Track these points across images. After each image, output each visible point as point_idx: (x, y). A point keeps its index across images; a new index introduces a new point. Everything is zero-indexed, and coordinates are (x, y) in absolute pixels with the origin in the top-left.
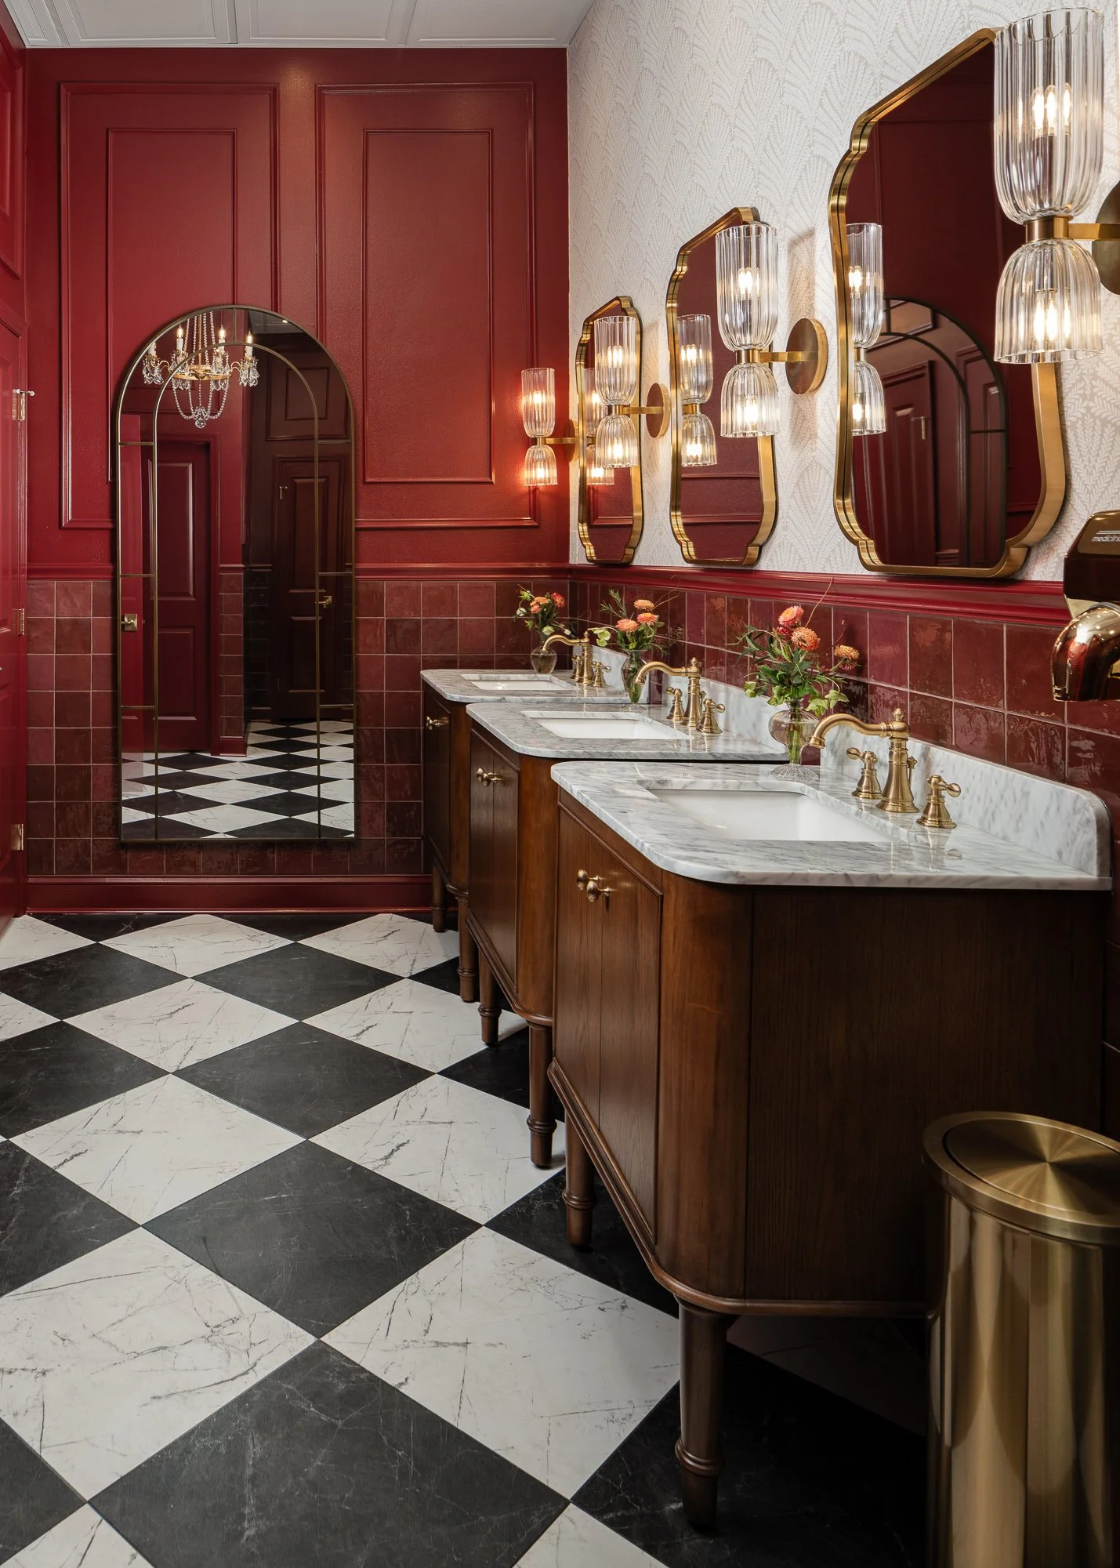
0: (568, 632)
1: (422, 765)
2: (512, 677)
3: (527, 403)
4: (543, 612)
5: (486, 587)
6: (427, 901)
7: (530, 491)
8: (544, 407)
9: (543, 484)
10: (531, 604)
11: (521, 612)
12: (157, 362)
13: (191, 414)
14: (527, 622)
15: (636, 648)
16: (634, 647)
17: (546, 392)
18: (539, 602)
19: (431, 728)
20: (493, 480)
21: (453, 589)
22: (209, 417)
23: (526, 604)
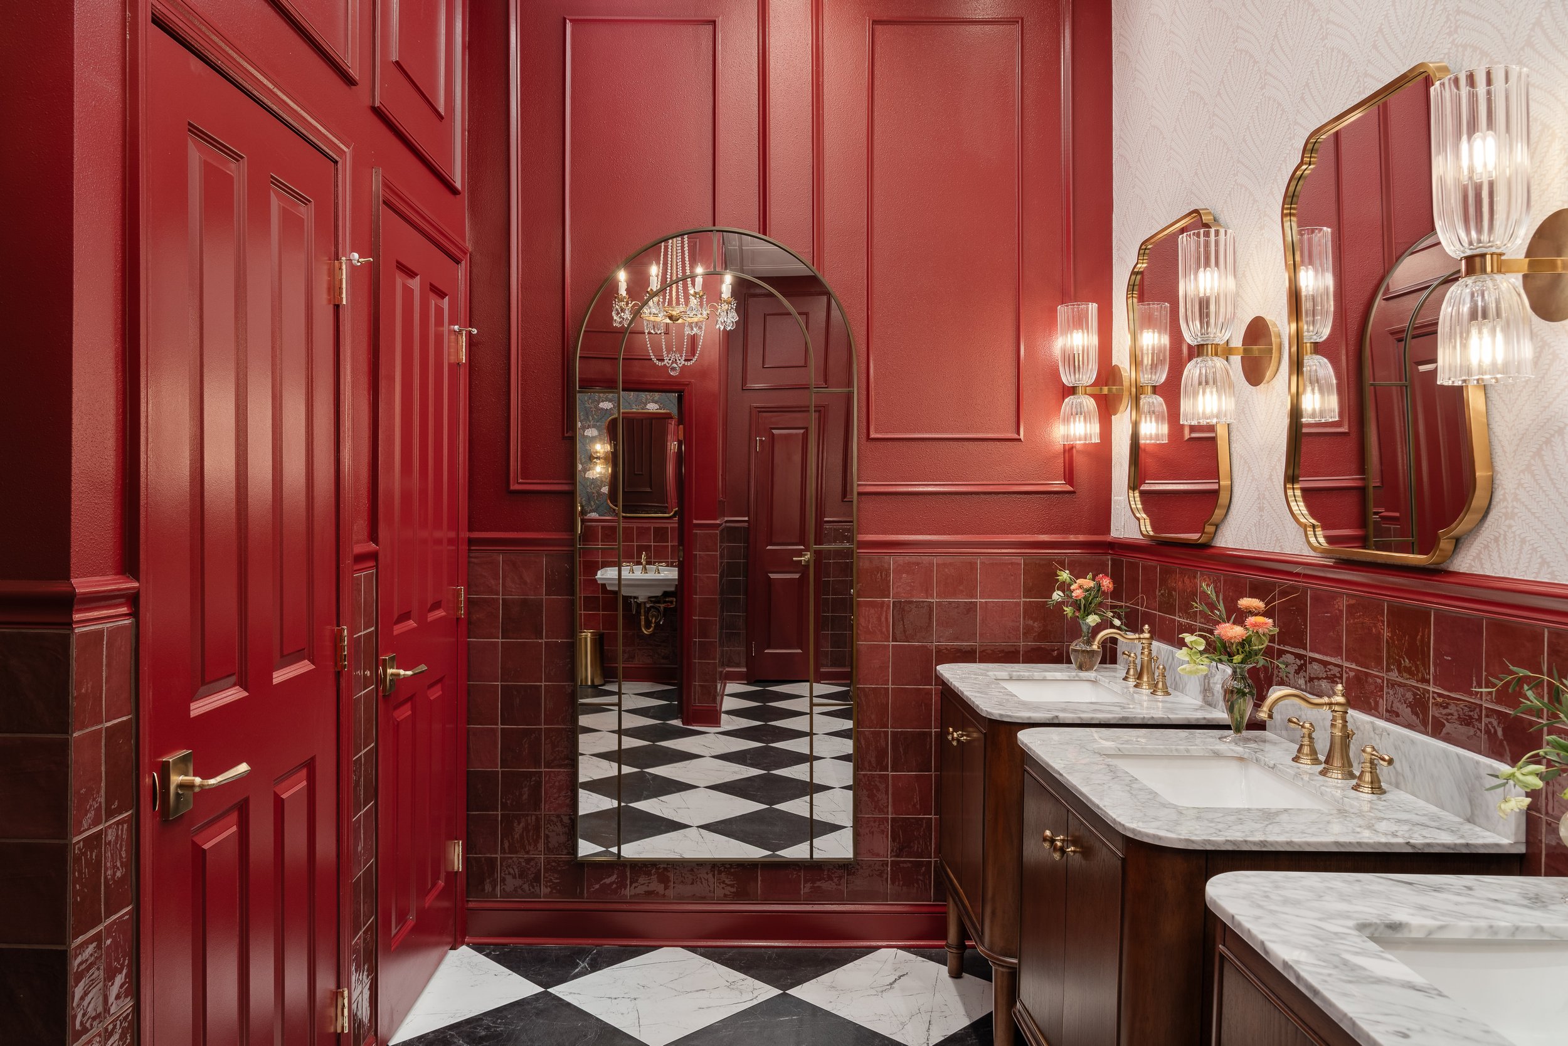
0: (1117, 622)
1: (933, 773)
2: (1049, 675)
3: (1065, 345)
4: (1085, 598)
5: (1012, 564)
6: (940, 933)
7: (1064, 451)
8: (1085, 350)
9: (1082, 442)
10: (1072, 587)
11: (1057, 595)
12: (627, 304)
13: (663, 360)
14: (1065, 608)
15: (1242, 663)
16: (1240, 660)
17: (1088, 332)
18: (1082, 586)
19: (955, 743)
20: (1022, 436)
21: (972, 566)
22: (683, 362)
23: (1065, 587)
